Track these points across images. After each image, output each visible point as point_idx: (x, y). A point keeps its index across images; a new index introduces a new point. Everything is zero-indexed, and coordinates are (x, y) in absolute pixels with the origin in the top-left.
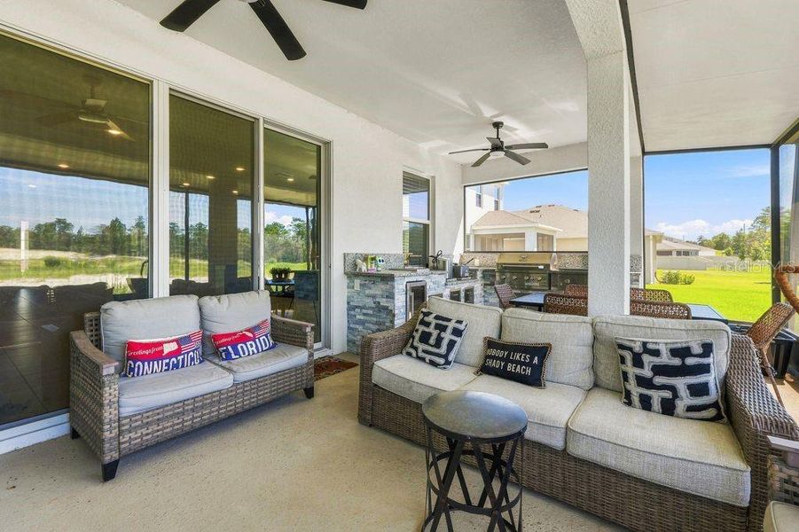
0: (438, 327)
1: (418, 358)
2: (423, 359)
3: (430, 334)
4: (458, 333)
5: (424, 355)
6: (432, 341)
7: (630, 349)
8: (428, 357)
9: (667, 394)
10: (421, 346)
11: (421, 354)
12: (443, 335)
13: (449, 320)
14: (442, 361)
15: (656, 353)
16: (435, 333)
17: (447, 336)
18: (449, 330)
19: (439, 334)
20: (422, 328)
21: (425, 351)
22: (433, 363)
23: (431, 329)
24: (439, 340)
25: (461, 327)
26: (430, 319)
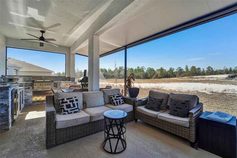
0: (70, 101)
1: (69, 113)
2: (71, 113)
3: (70, 105)
4: (77, 100)
5: (71, 111)
6: (72, 106)
8: (73, 111)
10: (69, 109)
11: (69, 112)
12: (74, 103)
13: (72, 98)
14: (78, 110)
16: (71, 103)
17: (75, 102)
18: (75, 101)
19: (73, 103)
20: (65, 104)
21: (71, 110)
22: (75, 112)
23: (69, 103)
24: (74, 105)
25: (77, 98)
26: (65, 100)
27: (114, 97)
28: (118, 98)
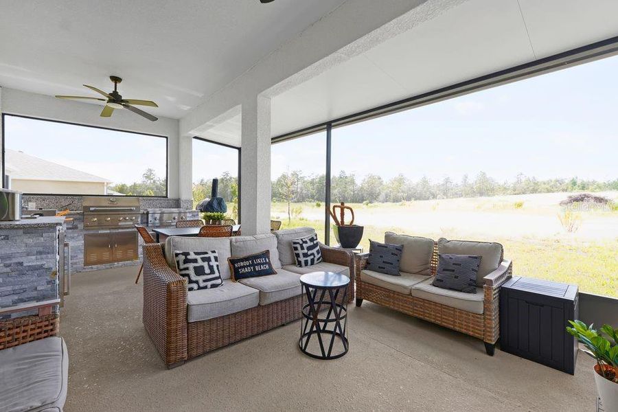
0: (204, 260)
1: (200, 288)
2: (205, 287)
3: (202, 267)
4: (216, 259)
5: (205, 284)
6: (207, 271)
7: (298, 243)
8: (209, 284)
9: (312, 257)
10: (201, 279)
11: (202, 284)
12: (211, 264)
13: (206, 253)
14: (219, 281)
15: (306, 242)
16: (205, 264)
17: (213, 263)
18: (213, 259)
19: (209, 264)
20: (191, 266)
21: (204, 281)
22: (213, 286)
23: (200, 263)
24: (211, 268)
25: (216, 255)
26: (192, 256)
27: (302, 248)
28: (310, 252)
